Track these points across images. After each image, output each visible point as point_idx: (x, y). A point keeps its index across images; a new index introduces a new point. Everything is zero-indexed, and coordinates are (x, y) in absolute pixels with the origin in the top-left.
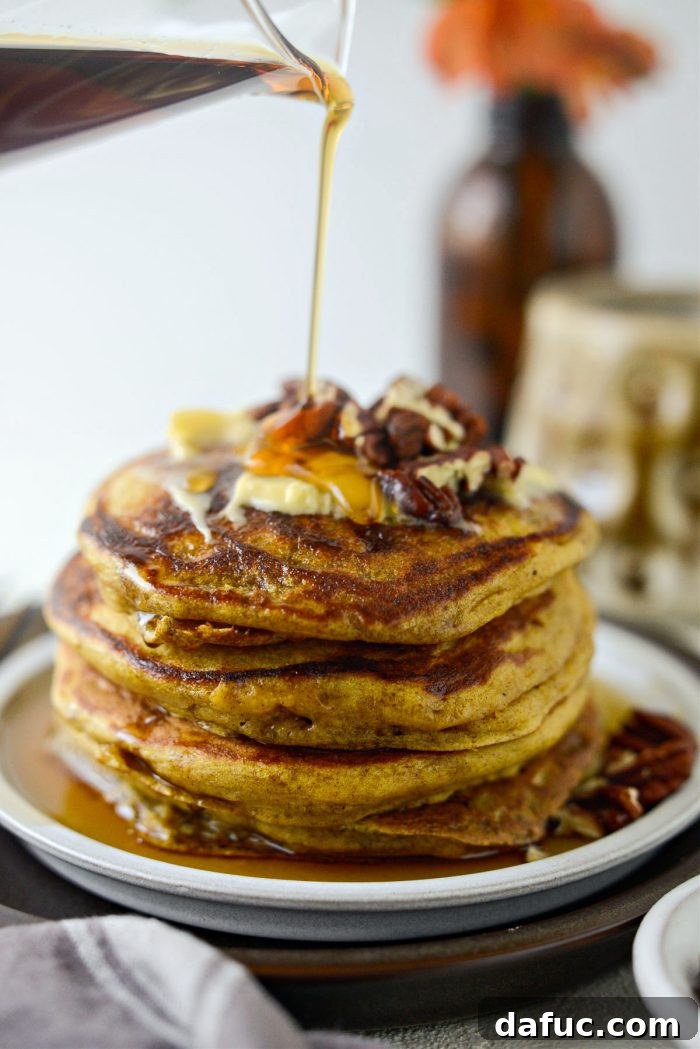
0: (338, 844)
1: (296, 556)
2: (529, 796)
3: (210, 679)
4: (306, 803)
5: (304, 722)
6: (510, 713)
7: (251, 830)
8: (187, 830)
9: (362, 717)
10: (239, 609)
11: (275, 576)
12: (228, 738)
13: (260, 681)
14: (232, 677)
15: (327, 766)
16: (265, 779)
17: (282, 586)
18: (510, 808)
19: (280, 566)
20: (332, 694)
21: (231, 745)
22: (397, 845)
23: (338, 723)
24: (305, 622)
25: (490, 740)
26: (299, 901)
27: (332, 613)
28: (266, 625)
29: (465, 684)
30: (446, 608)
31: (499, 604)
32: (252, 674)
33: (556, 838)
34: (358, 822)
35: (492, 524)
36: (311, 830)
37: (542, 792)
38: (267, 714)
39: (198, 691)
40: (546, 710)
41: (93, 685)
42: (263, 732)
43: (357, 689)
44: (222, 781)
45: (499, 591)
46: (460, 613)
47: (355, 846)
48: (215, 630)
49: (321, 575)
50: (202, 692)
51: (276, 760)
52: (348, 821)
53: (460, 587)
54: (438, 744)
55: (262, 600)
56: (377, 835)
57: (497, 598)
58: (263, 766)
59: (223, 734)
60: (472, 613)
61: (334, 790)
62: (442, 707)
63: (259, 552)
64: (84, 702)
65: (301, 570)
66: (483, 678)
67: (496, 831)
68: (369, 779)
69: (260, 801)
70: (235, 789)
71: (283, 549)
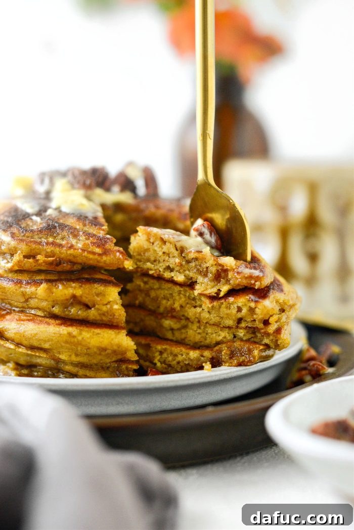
1: (86, 229)
3: (37, 283)
4: (86, 347)
5: (86, 308)
10: (57, 249)
11: (76, 236)
12: (45, 316)
13: (65, 282)
14: (50, 281)
15: (98, 328)
16: (64, 334)
17: (79, 240)
19: (78, 232)
20: (101, 293)
21: (47, 320)
23: (105, 309)
24: (91, 256)
27: (105, 253)
38: (67, 300)
39: (31, 289)
42: (64, 312)
44: (42, 336)
48: (46, 259)
49: (98, 237)
50: (33, 289)
51: (71, 325)
55: (69, 245)
58: (64, 328)
59: (43, 315)
61: (101, 340)
63: (66, 226)
65: (89, 234)
69: (62, 347)
70: (49, 341)
71: (79, 225)
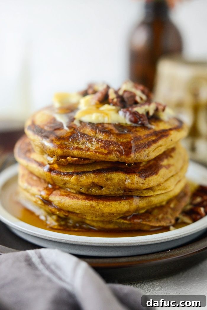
0: (111, 226)
1: (97, 136)
2: (170, 211)
3: (70, 175)
4: (102, 213)
5: (100, 188)
6: (165, 184)
7: (84, 223)
8: (63, 223)
9: (119, 185)
10: (80, 152)
11: (90, 141)
12: (76, 193)
13: (87, 175)
14: (78, 174)
15: (108, 201)
16: (88, 206)
17: (93, 144)
18: (164, 214)
19: (92, 138)
20: (109, 179)
21: (77, 195)
22: (129, 226)
23: (111, 187)
24: (101, 156)
25: (159, 192)
26: (101, 244)
27: (110, 153)
28: (88, 157)
29: (151, 175)
30: (145, 151)
31: (161, 150)
32: (84, 173)
33: (178, 224)
34: (118, 219)
35: (157, 126)
36: (102, 222)
37: (174, 209)
38: (89, 185)
39: (67, 178)
40: (175, 183)
41: (32, 178)
42: (87, 191)
43: (117, 177)
44: (75, 206)
45: (161, 146)
46: (149, 152)
47: (116, 227)
48: (72, 159)
49: (105, 141)
50: (68, 178)
51: (92, 200)
52: (115, 218)
53: (149, 144)
54: (143, 194)
55: (87, 149)
56: (123, 223)
57: (160, 148)
58: (88, 202)
59: (74, 192)
60: (153, 153)
61: (111, 209)
62: (144, 182)
63: (85, 135)
64: (29, 183)
65: (99, 140)
66: (156, 173)
67: (160, 221)
68: (121, 205)
69: (87, 212)
70: (79, 209)
71: (93, 133)
